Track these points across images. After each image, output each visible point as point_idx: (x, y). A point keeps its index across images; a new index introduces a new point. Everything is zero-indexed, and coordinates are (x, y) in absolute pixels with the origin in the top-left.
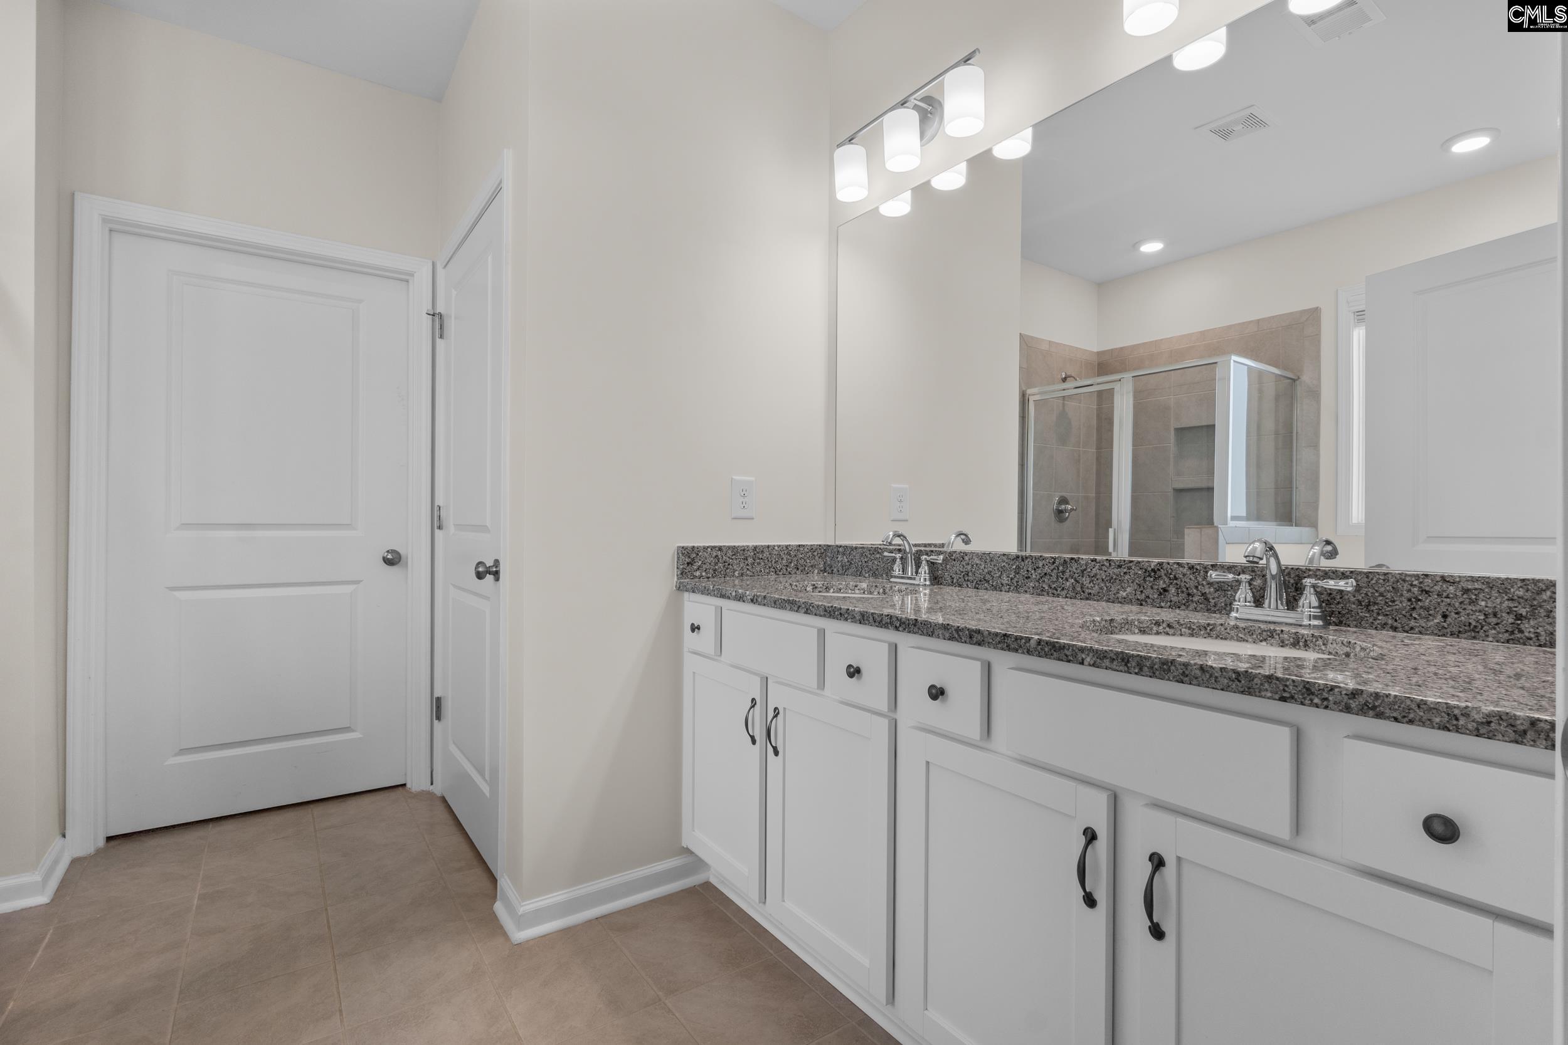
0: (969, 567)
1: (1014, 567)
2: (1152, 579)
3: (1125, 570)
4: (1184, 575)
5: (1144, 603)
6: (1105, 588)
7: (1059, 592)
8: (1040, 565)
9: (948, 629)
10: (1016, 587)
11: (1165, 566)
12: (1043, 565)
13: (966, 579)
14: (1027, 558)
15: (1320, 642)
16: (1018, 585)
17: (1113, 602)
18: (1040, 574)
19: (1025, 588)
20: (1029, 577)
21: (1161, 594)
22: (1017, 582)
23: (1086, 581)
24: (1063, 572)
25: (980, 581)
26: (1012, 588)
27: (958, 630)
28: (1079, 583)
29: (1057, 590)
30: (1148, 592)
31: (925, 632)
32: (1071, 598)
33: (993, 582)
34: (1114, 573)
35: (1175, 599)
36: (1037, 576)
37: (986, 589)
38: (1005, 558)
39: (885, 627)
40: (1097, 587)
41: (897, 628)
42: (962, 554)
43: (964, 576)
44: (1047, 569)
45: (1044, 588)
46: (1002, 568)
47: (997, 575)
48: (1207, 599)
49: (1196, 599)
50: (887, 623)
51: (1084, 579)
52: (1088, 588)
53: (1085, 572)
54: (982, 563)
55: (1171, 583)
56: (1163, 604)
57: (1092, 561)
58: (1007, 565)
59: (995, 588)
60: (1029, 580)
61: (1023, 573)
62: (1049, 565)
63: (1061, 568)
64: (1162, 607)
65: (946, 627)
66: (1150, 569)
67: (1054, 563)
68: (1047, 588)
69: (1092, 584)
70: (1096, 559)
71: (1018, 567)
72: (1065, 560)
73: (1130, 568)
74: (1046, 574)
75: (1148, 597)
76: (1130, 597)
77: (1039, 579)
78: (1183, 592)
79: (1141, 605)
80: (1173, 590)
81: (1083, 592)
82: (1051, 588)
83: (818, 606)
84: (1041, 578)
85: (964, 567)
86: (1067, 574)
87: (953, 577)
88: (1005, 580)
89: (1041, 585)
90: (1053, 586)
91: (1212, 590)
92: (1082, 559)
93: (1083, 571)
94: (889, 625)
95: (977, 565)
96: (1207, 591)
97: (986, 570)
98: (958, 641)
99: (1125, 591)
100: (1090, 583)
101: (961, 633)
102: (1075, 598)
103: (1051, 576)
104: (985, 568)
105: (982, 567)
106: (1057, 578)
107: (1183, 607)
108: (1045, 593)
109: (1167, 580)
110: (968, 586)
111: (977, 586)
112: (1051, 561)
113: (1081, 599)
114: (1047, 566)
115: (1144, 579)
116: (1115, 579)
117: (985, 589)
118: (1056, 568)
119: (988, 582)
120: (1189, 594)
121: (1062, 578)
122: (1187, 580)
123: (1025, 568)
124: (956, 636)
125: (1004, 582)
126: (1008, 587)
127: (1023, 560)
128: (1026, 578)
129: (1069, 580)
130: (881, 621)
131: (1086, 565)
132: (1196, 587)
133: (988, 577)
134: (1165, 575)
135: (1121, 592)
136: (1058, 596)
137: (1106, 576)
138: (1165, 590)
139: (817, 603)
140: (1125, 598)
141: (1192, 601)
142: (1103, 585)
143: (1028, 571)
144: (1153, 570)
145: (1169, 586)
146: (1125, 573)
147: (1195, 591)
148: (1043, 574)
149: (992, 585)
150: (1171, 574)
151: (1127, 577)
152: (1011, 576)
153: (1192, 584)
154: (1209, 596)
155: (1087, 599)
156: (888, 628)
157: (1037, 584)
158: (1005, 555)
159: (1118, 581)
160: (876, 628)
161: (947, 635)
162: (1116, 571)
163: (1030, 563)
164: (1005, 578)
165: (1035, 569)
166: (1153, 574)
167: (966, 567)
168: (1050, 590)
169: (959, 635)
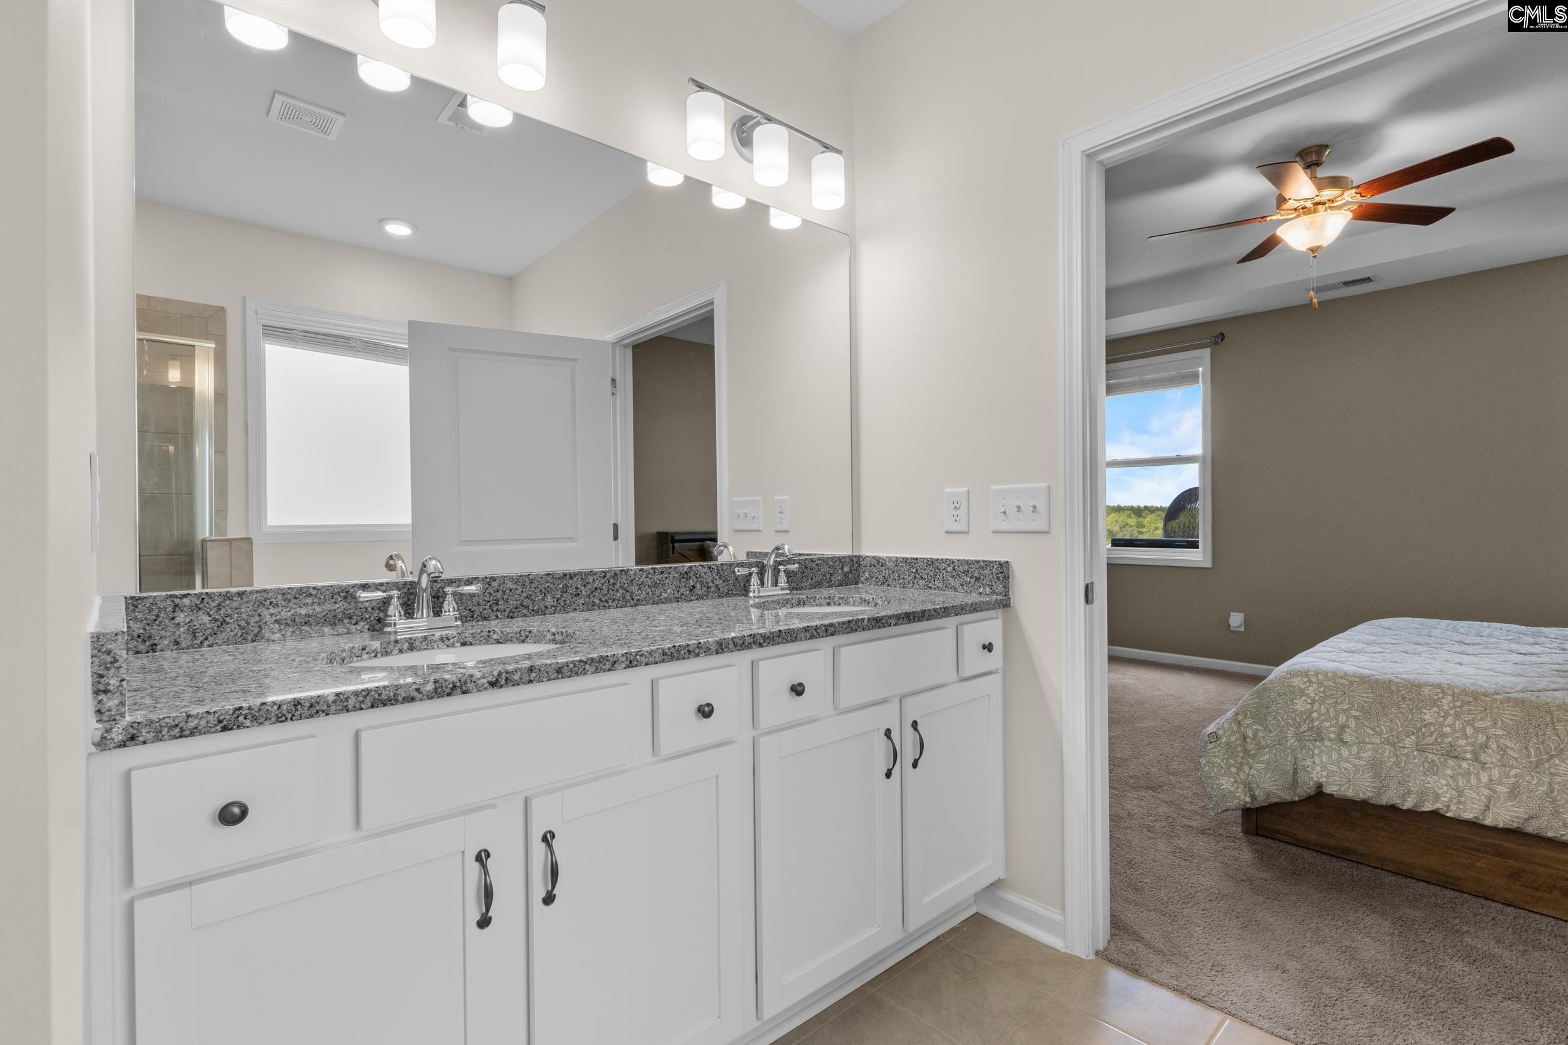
0: (499, 595)
1: (561, 586)
2: (685, 580)
3: (666, 575)
4: (705, 574)
5: (680, 600)
6: (651, 593)
7: (610, 604)
8: (591, 580)
9: (809, 630)
10: (563, 607)
11: (694, 568)
12: (594, 580)
13: (495, 609)
14: (575, 575)
15: (812, 600)
16: (566, 604)
17: (657, 604)
18: (590, 589)
19: (574, 606)
20: (579, 595)
21: (691, 590)
22: (564, 601)
23: (634, 589)
24: (614, 585)
25: (516, 608)
26: (558, 609)
27: (817, 628)
28: (628, 592)
29: (608, 602)
30: (682, 590)
31: (789, 639)
32: (621, 607)
33: (534, 607)
34: (657, 579)
35: (700, 592)
36: (587, 592)
37: (525, 616)
38: (549, 578)
39: (748, 648)
40: (644, 593)
41: (761, 645)
42: (488, 580)
43: (491, 606)
44: (597, 584)
45: (595, 602)
46: (545, 589)
47: (540, 598)
48: (718, 589)
49: (712, 590)
50: (750, 644)
51: (633, 588)
52: (636, 595)
53: (634, 581)
54: (519, 587)
55: (697, 581)
56: (692, 598)
57: (640, 571)
58: (552, 586)
59: (536, 613)
60: (579, 597)
61: (572, 591)
62: (600, 579)
63: (612, 581)
64: (692, 600)
65: (806, 629)
66: (683, 572)
67: (604, 577)
68: (597, 602)
69: (640, 592)
70: (643, 569)
71: (566, 586)
72: (615, 573)
73: (669, 573)
74: (596, 588)
75: (683, 594)
76: (670, 597)
77: (589, 595)
78: (704, 586)
79: (678, 601)
80: (698, 586)
81: (633, 599)
82: (602, 601)
83: (651, 653)
84: (592, 593)
85: (491, 595)
86: (618, 586)
87: (473, 610)
88: (550, 601)
89: (591, 600)
90: (604, 599)
91: (721, 582)
92: (631, 570)
93: (632, 581)
94: (753, 645)
95: (511, 590)
96: (718, 583)
97: (524, 595)
98: (817, 638)
99: (666, 592)
100: (638, 590)
101: (819, 631)
102: (625, 606)
103: (602, 589)
104: (522, 592)
105: (519, 591)
106: (608, 591)
107: (705, 598)
108: (596, 608)
109: (695, 579)
110: (497, 617)
111: (512, 614)
112: (601, 576)
113: (631, 606)
114: (598, 581)
115: (680, 581)
116: (659, 584)
117: (522, 617)
118: (607, 581)
119: (527, 607)
120: (708, 588)
121: (613, 590)
122: (707, 577)
123: (573, 586)
124: (816, 634)
125: (548, 604)
126: (553, 608)
127: (571, 578)
128: (575, 595)
129: (620, 591)
130: (744, 643)
131: (635, 575)
132: (712, 581)
133: (527, 602)
134: (694, 575)
135: (663, 594)
136: (609, 607)
137: (652, 582)
138: (693, 587)
139: (647, 649)
140: (666, 598)
141: (710, 592)
142: (649, 590)
143: (577, 588)
144: (686, 573)
145: (696, 583)
146: (666, 578)
147: (712, 584)
148: (594, 589)
149: (533, 610)
150: (697, 574)
151: (668, 580)
152: (557, 596)
153: (710, 579)
154: (720, 586)
155: (636, 605)
156: (752, 648)
157: (587, 600)
158: (550, 574)
159: (661, 585)
160: (737, 652)
161: (808, 636)
162: (659, 577)
163: (579, 580)
164: (549, 600)
165: (585, 585)
166: (686, 575)
167: (494, 594)
168: (601, 603)
169: (818, 633)
